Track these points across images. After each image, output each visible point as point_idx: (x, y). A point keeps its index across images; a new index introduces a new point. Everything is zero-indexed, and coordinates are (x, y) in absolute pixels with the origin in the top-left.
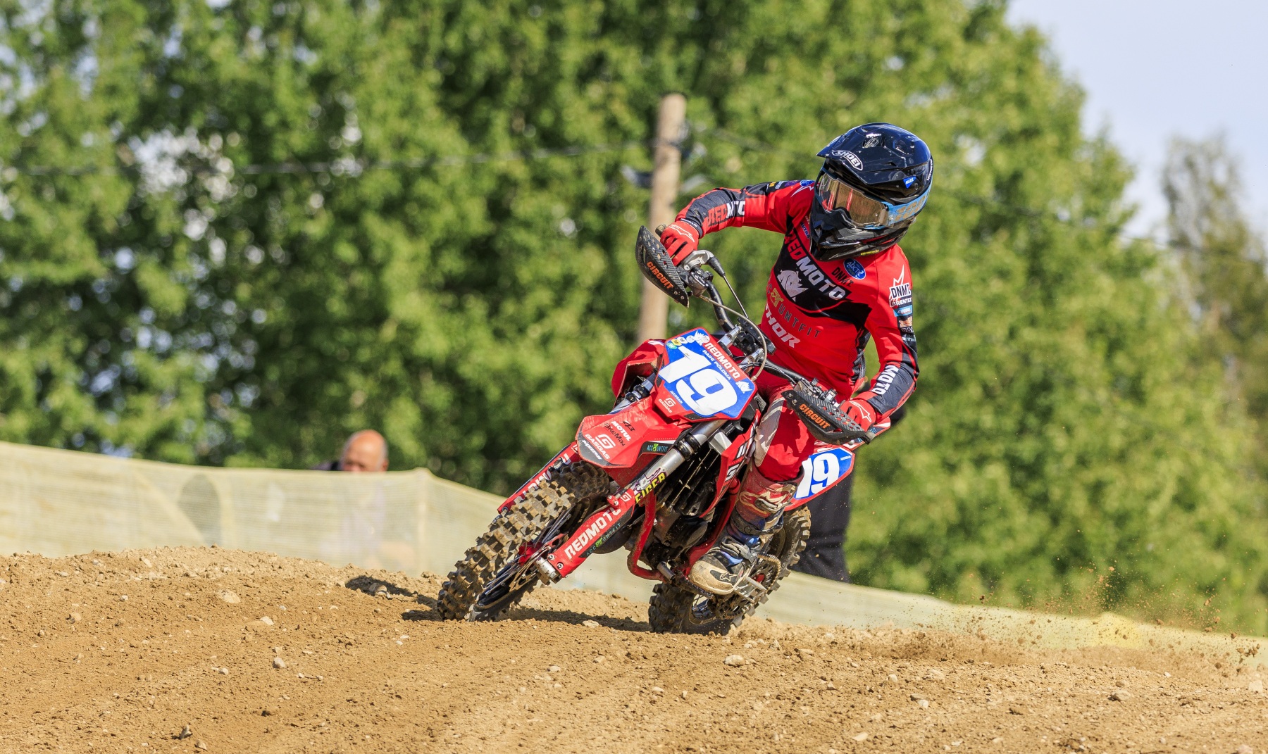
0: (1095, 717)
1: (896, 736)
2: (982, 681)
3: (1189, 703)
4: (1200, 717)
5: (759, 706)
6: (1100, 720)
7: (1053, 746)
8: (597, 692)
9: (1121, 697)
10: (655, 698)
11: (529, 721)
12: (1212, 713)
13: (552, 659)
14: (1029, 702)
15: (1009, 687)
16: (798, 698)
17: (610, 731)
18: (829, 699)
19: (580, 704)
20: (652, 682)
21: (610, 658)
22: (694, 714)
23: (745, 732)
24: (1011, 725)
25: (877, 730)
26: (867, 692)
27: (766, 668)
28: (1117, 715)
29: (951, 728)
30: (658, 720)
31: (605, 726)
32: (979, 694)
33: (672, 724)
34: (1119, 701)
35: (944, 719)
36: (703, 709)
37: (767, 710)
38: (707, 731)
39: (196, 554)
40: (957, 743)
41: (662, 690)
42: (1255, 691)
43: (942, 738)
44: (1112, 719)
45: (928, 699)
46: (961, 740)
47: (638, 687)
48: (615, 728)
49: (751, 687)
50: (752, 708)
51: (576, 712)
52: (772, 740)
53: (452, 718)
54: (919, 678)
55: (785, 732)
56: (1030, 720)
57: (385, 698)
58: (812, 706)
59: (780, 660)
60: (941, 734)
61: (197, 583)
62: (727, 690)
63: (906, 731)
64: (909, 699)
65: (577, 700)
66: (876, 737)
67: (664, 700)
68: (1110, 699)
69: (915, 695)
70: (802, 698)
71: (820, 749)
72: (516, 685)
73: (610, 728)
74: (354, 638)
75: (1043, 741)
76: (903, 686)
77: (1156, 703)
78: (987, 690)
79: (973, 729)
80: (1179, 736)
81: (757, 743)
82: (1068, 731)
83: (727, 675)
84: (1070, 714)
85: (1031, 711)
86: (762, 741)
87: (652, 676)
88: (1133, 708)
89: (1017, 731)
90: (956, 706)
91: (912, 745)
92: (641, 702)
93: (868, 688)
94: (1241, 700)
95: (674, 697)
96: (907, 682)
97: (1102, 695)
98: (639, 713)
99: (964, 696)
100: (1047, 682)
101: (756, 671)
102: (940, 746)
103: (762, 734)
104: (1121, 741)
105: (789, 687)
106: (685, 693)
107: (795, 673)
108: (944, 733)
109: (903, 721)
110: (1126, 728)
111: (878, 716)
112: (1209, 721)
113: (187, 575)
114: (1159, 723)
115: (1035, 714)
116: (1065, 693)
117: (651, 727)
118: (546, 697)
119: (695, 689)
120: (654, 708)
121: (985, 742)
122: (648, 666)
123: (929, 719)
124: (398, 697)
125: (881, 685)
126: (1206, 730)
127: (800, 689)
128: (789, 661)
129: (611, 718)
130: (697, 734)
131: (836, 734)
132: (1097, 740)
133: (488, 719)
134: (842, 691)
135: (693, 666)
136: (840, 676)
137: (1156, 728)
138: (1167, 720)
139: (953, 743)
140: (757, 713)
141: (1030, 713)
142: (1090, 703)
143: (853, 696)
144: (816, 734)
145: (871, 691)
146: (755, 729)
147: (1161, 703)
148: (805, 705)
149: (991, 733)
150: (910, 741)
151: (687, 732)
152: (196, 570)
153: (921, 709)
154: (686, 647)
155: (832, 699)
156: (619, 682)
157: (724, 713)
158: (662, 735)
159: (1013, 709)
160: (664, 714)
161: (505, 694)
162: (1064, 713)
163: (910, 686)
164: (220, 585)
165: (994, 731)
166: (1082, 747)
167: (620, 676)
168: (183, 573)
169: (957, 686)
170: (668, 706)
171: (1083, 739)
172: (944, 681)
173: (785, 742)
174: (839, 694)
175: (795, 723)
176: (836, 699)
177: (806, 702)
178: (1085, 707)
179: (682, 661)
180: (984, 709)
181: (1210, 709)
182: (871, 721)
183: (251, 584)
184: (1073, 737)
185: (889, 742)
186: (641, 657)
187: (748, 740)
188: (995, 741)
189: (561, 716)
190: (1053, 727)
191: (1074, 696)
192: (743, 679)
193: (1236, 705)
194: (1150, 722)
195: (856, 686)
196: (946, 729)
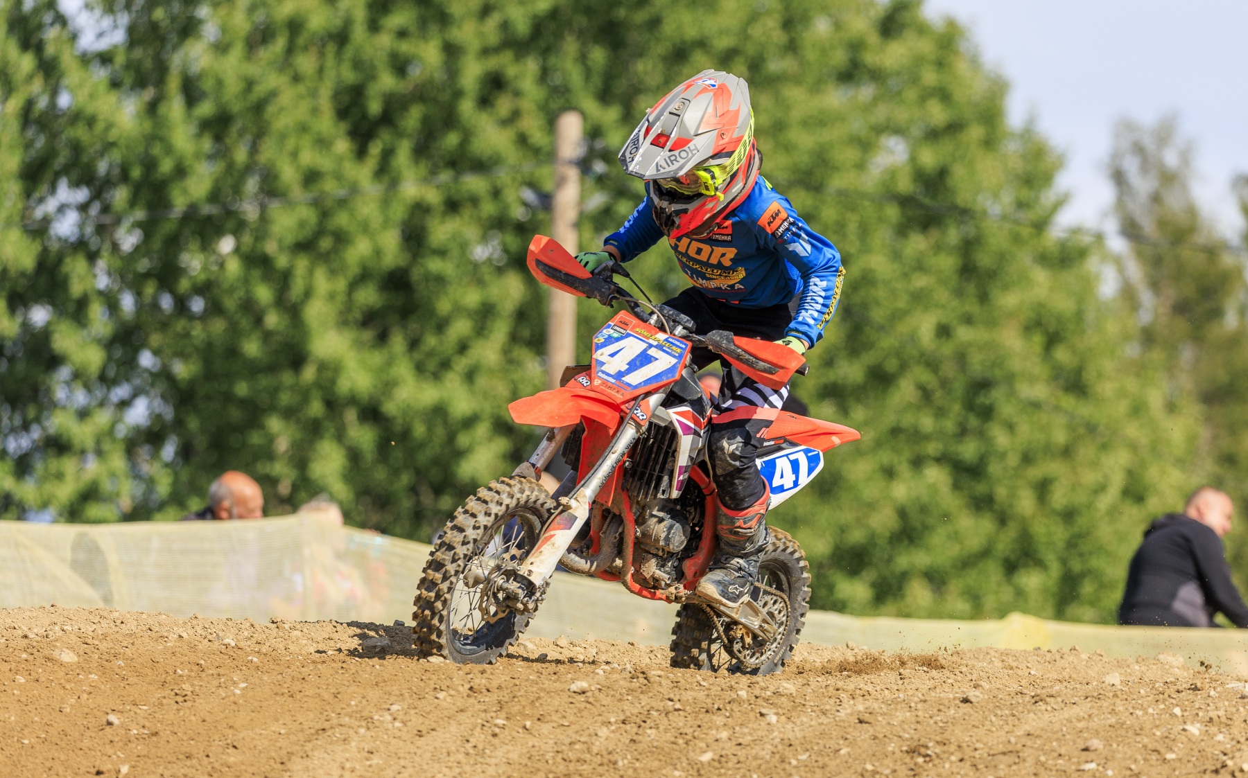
0: (945, 720)
1: (742, 753)
2: (835, 692)
3: (1041, 700)
4: (1052, 714)
5: (604, 732)
6: (949, 724)
7: (900, 754)
8: (438, 729)
9: (972, 699)
10: (497, 730)
11: (368, 763)
12: (1065, 709)
13: (393, 699)
14: (878, 710)
15: (863, 696)
16: (644, 722)
17: (450, 768)
18: (676, 720)
19: (420, 742)
20: (494, 714)
21: (452, 692)
22: (536, 744)
23: (588, 760)
24: (859, 734)
25: (723, 749)
26: (715, 711)
27: (612, 693)
28: (967, 718)
29: (797, 742)
30: (500, 753)
31: (445, 762)
32: (830, 705)
33: (514, 756)
34: (971, 702)
35: (791, 733)
36: (546, 738)
37: (612, 735)
38: (550, 762)
39: (35, 614)
40: (804, 757)
41: (505, 722)
42: (1111, 683)
43: (788, 753)
44: (962, 722)
45: (777, 714)
46: (808, 754)
47: (480, 721)
48: (455, 764)
49: (597, 713)
50: (596, 735)
51: (416, 750)
52: (616, 766)
53: (289, 765)
54: (769, 693)
55: (629, 757)
56: (878, 728)
57: (220, 750)
58: (658, 728)
59: (625, 684)
60: (788, 749)
61: (35, 644)
62: (572, 718)
63: (752, 748)
64: (758, 715)
65: (418, 738)
66: (721, 756)
67: (506, 732)
68: (962, 702)
69: (764, 711)
70: (648, 721)
71: (664, 772)
72: (355, 727)
73: (450, 764)
74: (191, 689)
75: (890, 749)
76: (752, 702)
77: (1008, 703)
78: (838, 700)
79: (820, 741)
80: (1029, 735)
81: (601, 770)
82: (916, 737)
83: (572, 703)
84: (919, 719)
85: (880, 718)
86: (606, 768)
87: (494, 709)
88: (984, 709)
89: (864, 740)
90: (805, 720)
91: (759, 762)
92: (483, 736)
93: (716, 707)
94: (1095, 694)
95: (517, 728)
96: (757, 697)
97: (954, 699)
98: (480, 747)
99: (815, 708)
100: (904, 688)
101: (602, 696)
102: (787, 760)
103: (605, 761)
104: (969, 743)
105: (635, 711)
106: (528, 724)
107: (642, 696)
108: (791, 748)
109: (749, 738)
110: (976, 730)
111: (724, 735)
112: (1061, 717)
113: (26, 637)
114: (1010, 723)
115: (884, 722)
116: (916, 699)
117: (493, 761)
118: (386, 737)
119: (539, 719)
120: (496, 741)
121: (832, 754)
122: (490, 699)
123: (776, 734)
124: (235, 747)
125: (730, 702)
126: (1057, 726)
127: (646, 713)
128: (635, 684)
129: (451, 755)
130: (539, 765)
131: (681, 756)
132: (945, 744)
133: (325, 763)
134: (690, 711)
135: (537, 695)
136: (688, 696)
137: (1006, 728)
138: (1019, 719)
139: (800, 757)
140: (602, 740)
141: (878, 721)
142: (941, 707)
143: (701, 716)
144: (661, 757)
145: (719, 709)
146: (599, 757)
147: (1014, 702)
148: (651, 728)
149: (838, 744)
150: (755, 758)
151: (529, 764)
152: (36, 631)
153: (769, 724)
154: (531, 677)
155: (678, 721)
156: (461, 717)
157: (567, 741)
158: (504, 768)
159: (861, 718)
160: (505, 747)
161: (343, 737)
162: (913, 719)
163: (760, 701)
164: (58, 644)
165: (841, 742)
166: (929, 752)
167: (462, 711)
168: (22, 635)
169: (808, 698)
170: (510, 738)
171: (931, 744)
172: (794, 695)
173: (629, 768)
174: (686, 714)
175: (640, 747)
176: (683, 719)
177: (652, 725)
178: (935, 711)
179: (526, 691)
180: (832, 720)
181: (1063, 705)
182: (717, 740)
183: (89, 641)
184: (921, 743)
185: (735, 760)
186: (484, 691)
187: (591, 767)
188: (842, 752)
189: (401, 755)
190: (901, 734)
191: (925, 701)
192: (588, 706)
193: (1089, 699)
194: (1001, 723)
195: (704, 705)
196: (793, 743)
